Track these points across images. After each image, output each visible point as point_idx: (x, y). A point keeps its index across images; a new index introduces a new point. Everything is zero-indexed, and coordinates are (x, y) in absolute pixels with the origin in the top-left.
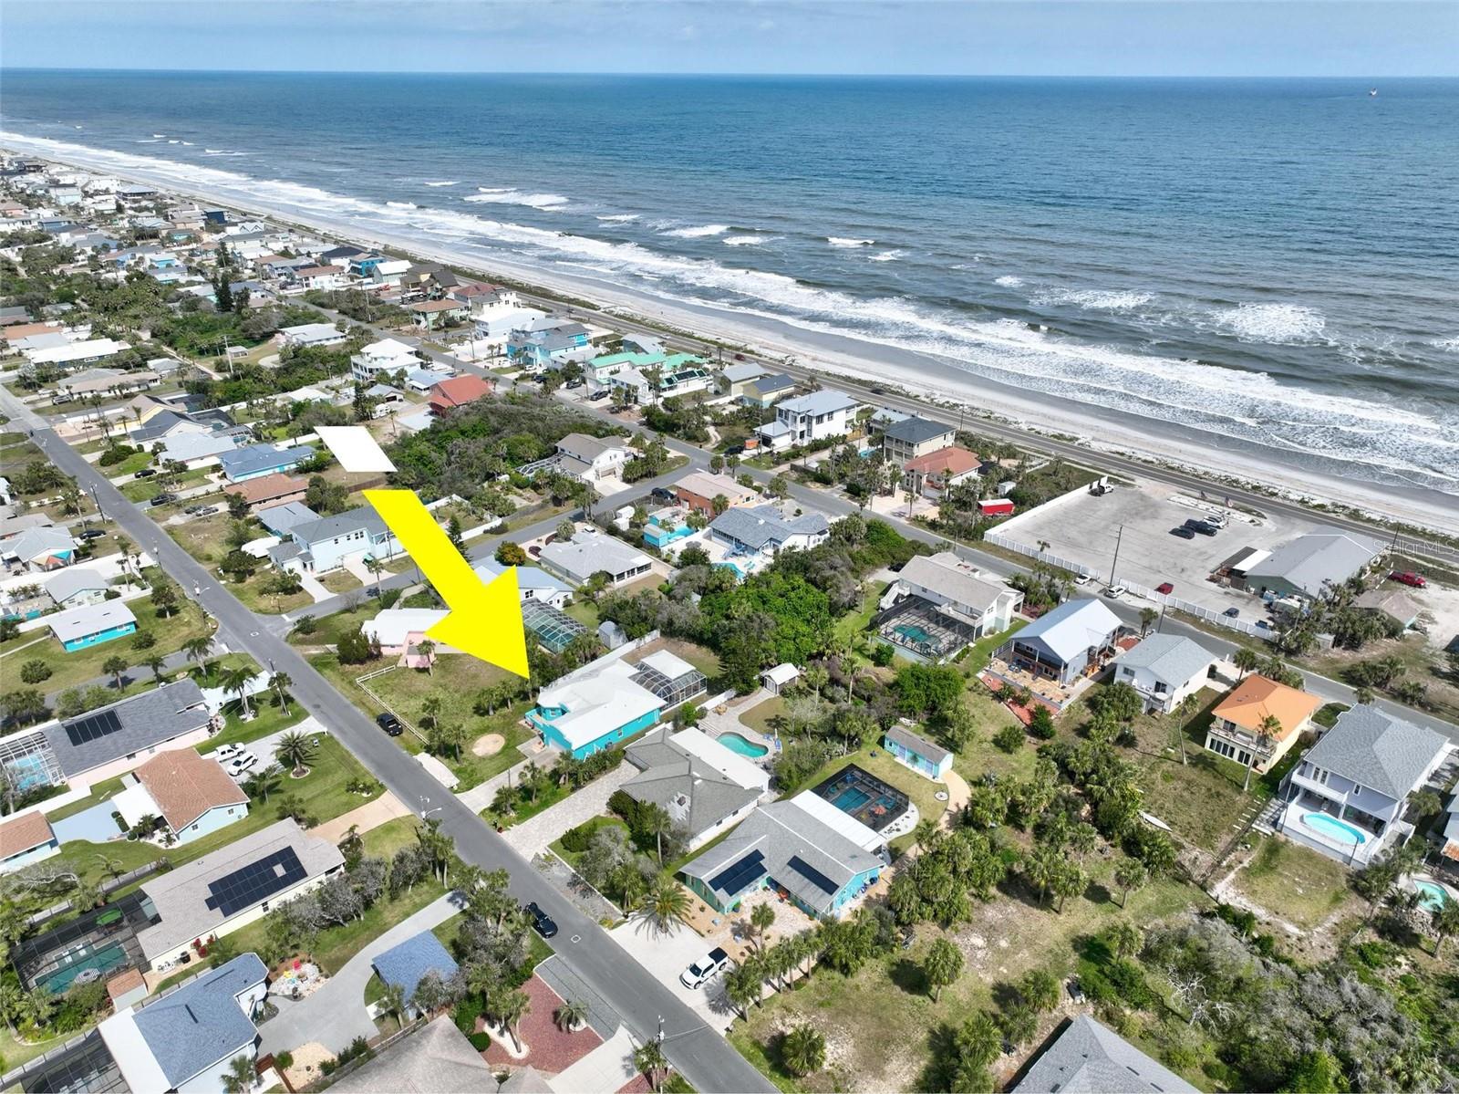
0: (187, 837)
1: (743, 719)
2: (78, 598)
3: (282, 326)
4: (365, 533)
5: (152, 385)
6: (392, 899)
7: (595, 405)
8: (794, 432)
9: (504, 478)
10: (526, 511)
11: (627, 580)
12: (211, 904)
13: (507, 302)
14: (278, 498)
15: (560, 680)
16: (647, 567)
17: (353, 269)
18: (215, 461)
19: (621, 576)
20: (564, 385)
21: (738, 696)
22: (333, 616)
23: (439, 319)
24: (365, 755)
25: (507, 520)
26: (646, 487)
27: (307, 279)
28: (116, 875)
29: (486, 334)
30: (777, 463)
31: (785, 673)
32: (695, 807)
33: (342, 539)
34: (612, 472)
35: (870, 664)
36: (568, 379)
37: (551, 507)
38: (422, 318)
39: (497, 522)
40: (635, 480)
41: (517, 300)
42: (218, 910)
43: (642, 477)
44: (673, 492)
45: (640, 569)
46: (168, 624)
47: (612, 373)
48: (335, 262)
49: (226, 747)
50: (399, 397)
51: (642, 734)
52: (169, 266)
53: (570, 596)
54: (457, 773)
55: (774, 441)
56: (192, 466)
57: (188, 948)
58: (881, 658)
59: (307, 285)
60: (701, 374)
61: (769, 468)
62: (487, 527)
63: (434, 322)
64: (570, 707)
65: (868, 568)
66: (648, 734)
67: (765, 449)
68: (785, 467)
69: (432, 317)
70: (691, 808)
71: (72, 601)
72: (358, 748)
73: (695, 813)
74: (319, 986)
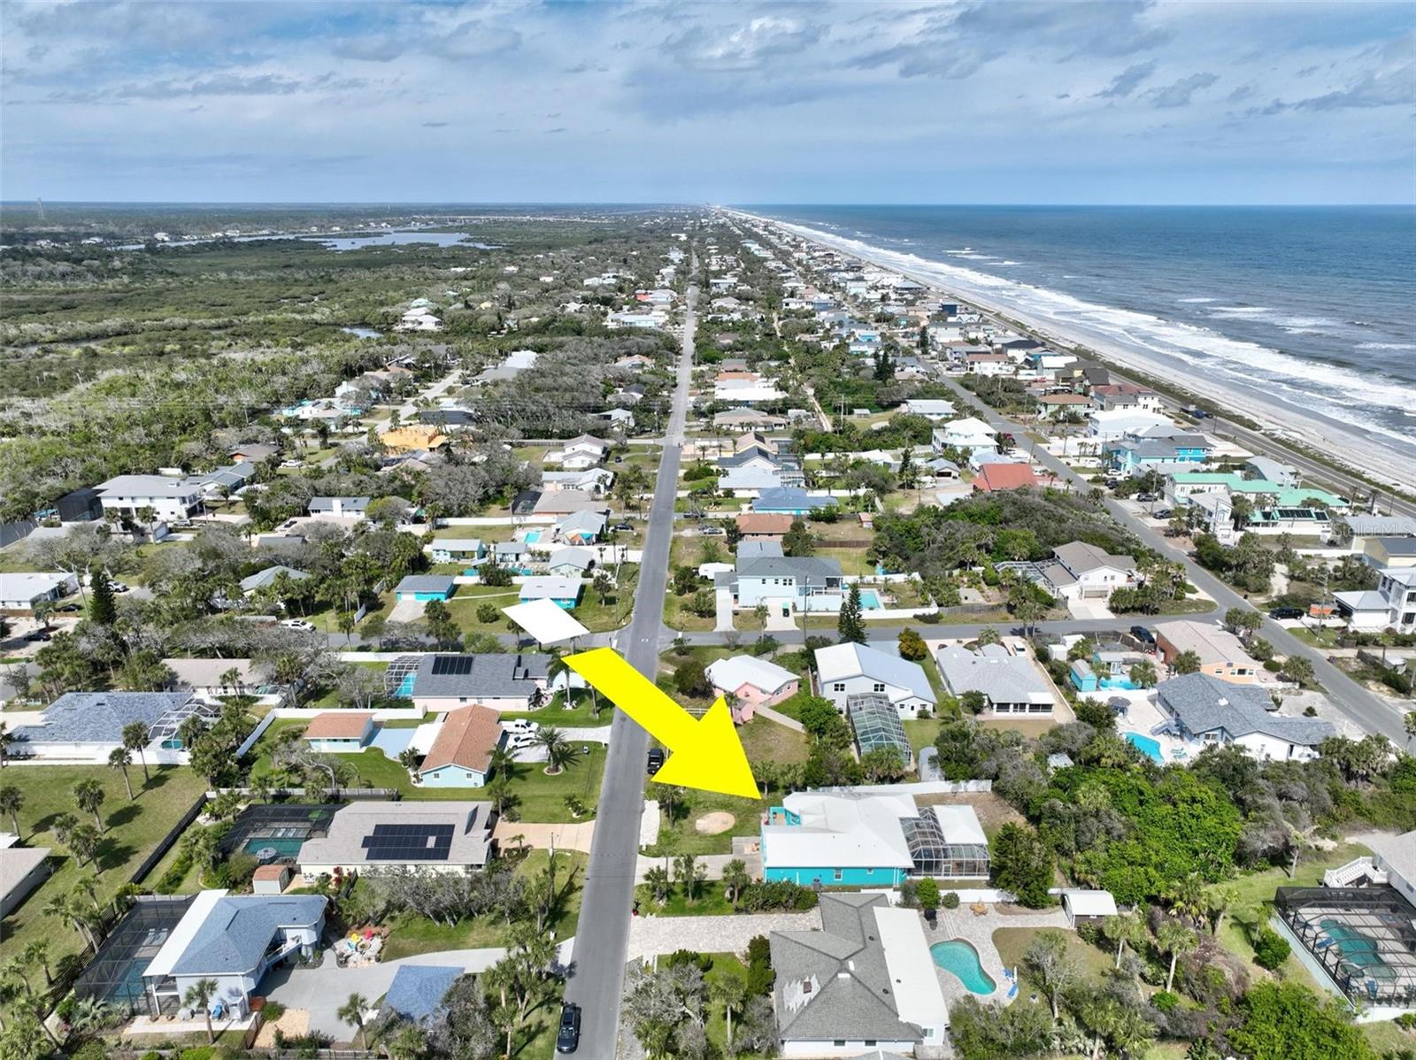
0: (429, 782)
1: (1000, 937)
2: (563, 569)
3: (911, 397)
4: (794, 581)
5: (777, 428)
6: (492, 923)
7: (1153, 523)
8: (1395, 612)
9: (978, 569)
10: (971, 609)
11: (1011, 714)
12: (367, 842)
13: (1146, 406)
14: (770, 535)
15: (836, 789)
16: (1047, 707)
17: (1027, 361)
18: (755, 494)
19: (1003, 707)
20: (1134, 496)
21: (1018, 903)
22: (714, 647)
23: (1058, 412)
24: (613, 778)
25: (944, 611)
26: (1126, 623)
27: (972, 363)
28: (370, 786)
29: (1096, 433)
30: (1341, 644)
31: (1097, 904)
32: (816, 1005)
33: (770, 581)
34: (1102, 595)
35: (1246, 955)
36: (1145, 490)
37: (1004, 612)
38: (1043, 409)
39: (933, 610)
40: (1126, 611)
41: (1158, 405)
42: (366, 850)
43: (1135, 609)
44: (1154, 636)
45: (1034, 707)
46: (599, 610)
47: (1193, 492)
48: (1011, 353)
49: (523, 722)
50: (954, 474)
51: (857, 889)
52: (870, 340)
53: (929, 708)
54: (663, 834)
55: (1355, 616)
56: (738, 494)
57: (330, 870)
58: (1269, 953)
59: (971, 369)
60: (1320, 517)
61: (1322, 646)
62: (920, 611)
63: (1052, 415)
64: (805, 820)
65: (1360, 821)
66: (863, 891)
67: (1337, 622)
68: (1351, 653)
69: (1052, 409)
70: (811, 1002)
71: (557, 571)
72: (614, 770)
73: (810, 1012)
74: (366, 964)
